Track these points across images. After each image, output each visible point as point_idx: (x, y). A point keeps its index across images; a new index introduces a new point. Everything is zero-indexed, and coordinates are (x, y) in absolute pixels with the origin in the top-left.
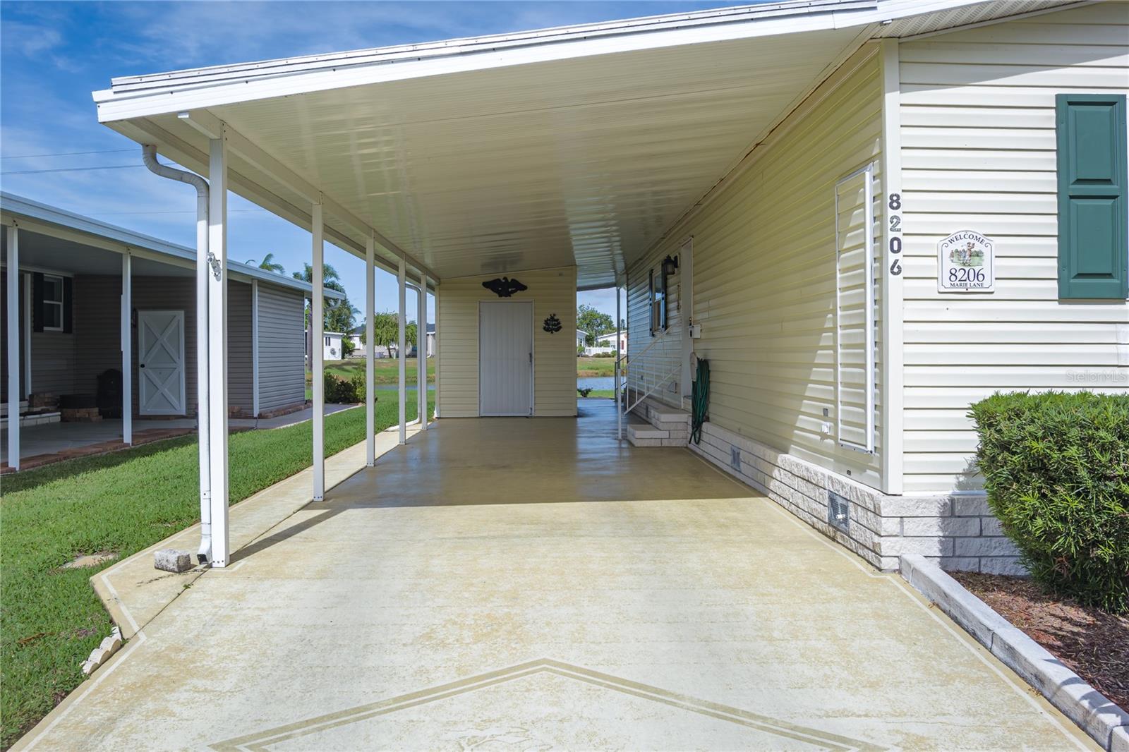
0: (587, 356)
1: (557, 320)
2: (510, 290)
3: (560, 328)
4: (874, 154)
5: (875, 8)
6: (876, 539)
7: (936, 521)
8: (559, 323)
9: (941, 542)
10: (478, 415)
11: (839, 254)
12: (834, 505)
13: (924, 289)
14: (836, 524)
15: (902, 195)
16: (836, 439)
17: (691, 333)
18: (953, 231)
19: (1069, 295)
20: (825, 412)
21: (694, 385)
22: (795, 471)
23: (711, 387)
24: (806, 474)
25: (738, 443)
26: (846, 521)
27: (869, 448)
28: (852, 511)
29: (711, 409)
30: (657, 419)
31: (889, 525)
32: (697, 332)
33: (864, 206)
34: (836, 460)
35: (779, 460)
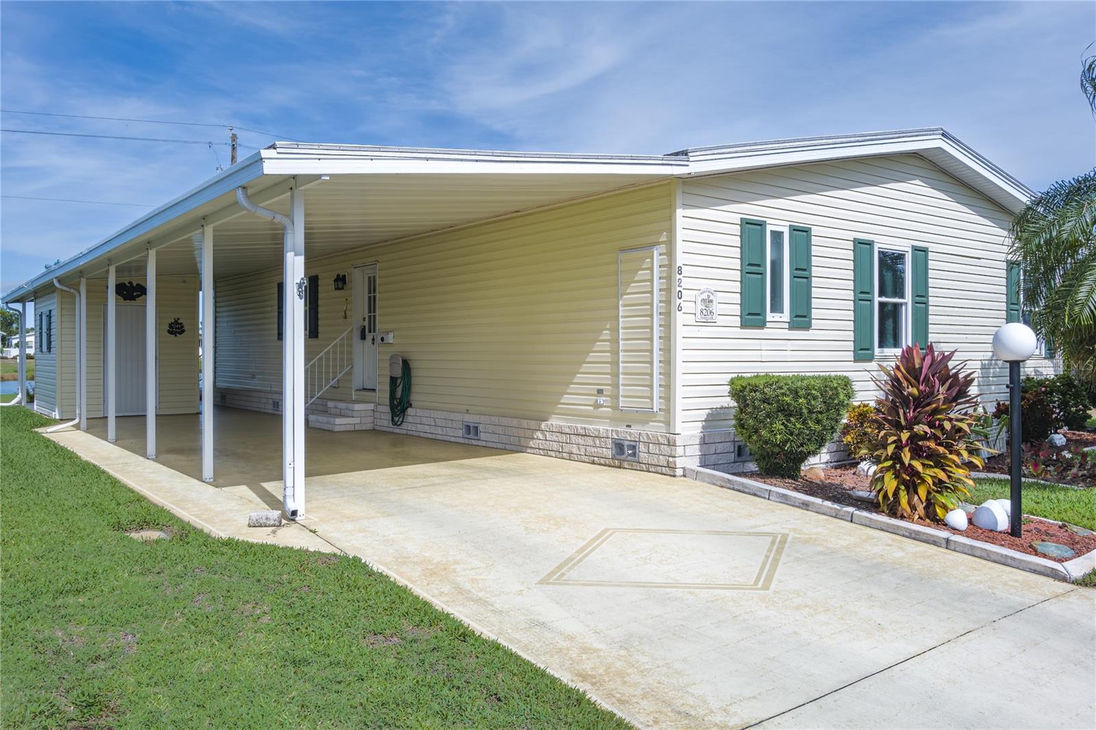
1: (181, 324)
2: (135, 294)
3: (184, 331)
4: (661, 240)
5: (688, 165)
6: (671, 459)
7: (698, 447)
8: (182, 327)
9: (700, 458)
10: (102, 416)
11: (622, 295)
12: (619, 447)
13: (691, 319)
14: (623, 457)
15: (683, 267)
16: (615, 407)
17: (382, 339)
18: (702, 288)
19: (744, 325)
20: (600, 392)
21: (393, 380)
22: (567, 431)
23: (414, 381)
24: (582, 432)
25: (471, 419)
26: (634, 454)
27: (655, 410)
28: (642, 447)
29: (414, 398)
30: (347, 409)
31: (680, 451)
32: (390, 338)
33: (651, 269)
34: (614, 420)
35: (543, 426)
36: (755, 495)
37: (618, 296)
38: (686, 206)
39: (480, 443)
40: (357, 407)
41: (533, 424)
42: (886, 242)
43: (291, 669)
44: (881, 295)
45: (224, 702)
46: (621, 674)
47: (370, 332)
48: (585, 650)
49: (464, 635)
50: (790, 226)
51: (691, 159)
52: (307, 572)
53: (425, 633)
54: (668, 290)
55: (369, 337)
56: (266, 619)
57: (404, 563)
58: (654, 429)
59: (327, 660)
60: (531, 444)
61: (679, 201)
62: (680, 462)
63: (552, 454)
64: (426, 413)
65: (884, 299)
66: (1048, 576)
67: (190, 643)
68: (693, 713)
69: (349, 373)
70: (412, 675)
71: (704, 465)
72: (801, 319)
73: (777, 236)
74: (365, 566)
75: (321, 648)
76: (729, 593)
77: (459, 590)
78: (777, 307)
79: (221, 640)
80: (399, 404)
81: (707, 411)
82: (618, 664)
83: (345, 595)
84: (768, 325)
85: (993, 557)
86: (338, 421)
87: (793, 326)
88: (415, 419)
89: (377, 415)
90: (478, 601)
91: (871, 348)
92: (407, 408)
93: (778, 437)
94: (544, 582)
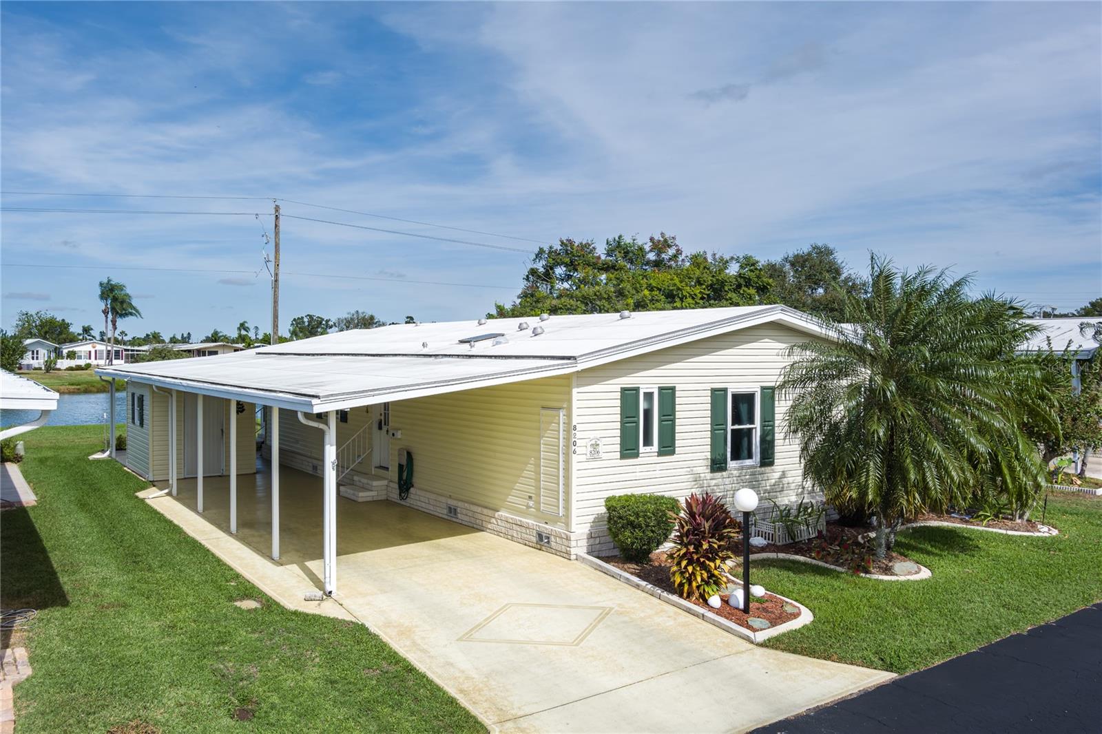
0: (59, 369)
1: (242, 405)
3: (244, 410)
4: (563, 406)
6: (568, 549)
7: (586, 540)
8: (243, 407)
11: (543, 437)
12: (540, 536)
13: (583, 458)
14: (542, 543)
15: (577, 425)
16: (538, 509)
17: (393, 435)
18: (592, 437)
19: (623, 457)
20: (530, 497)
21: (401, 466)
22: (511, 521)
23: (415, 468)
24: (519, 523)
25: (452, 503)
26: (548, 542)
27: (561, 515)
28: (552, 539)
29: (415, 480)
30: (368, 484)
31: (573, 544)
32: (399, 435)
33: (559, 424)
34: (536, 517)
35: (497, 514)
36: (613, 577)
37: (540, 437)
38: (578, 386)
39: (457, 521)
40: (375, 483)
41: (490, 513)
42: (737, 386)
43: (330, 686)
44: (733, 424)
45: (302, 699)
46: (480, 690)
47: (385, 424)
48: (467, 678)
49: (410, 669)
50: (659, 387)
51: (578, 362)
52: (337, 633)
53: (392, 668)
54: (567, 439)
55: (385, 428)
56: (317, 660)
57: (389, 627)
58: (559, 529)
59: (346, 681)
60: (489, 526)
61: (574, 383)
62: (573, 551)
63: (502, 535)
64: (422, 493)
65: (737, 427)
66: (743, 638)
67: (283, 672)
68: (504, 709)
69: (370, 454)
70: (382, 689)
71: (589, 553)
72: (668, 447)
73: (649, 396)
74: (367, 629)
75: (343, 675)
76: (555, 648)
77: (414, 643)
78: (648, 442)
79: (297, 670)
80: (405, 484)
81: (594, 516)
82: (481, 685)
83: (356, 647)
84: (640, 455)
85: (723, 627)
86: (361, 494)
87: (660, 454)
88: (417, 497)
89: (389, 489)
90: (424, 651)
91: (726, 462)
92: (410, 488)
93: (629, 540)
94: (459, 639)
